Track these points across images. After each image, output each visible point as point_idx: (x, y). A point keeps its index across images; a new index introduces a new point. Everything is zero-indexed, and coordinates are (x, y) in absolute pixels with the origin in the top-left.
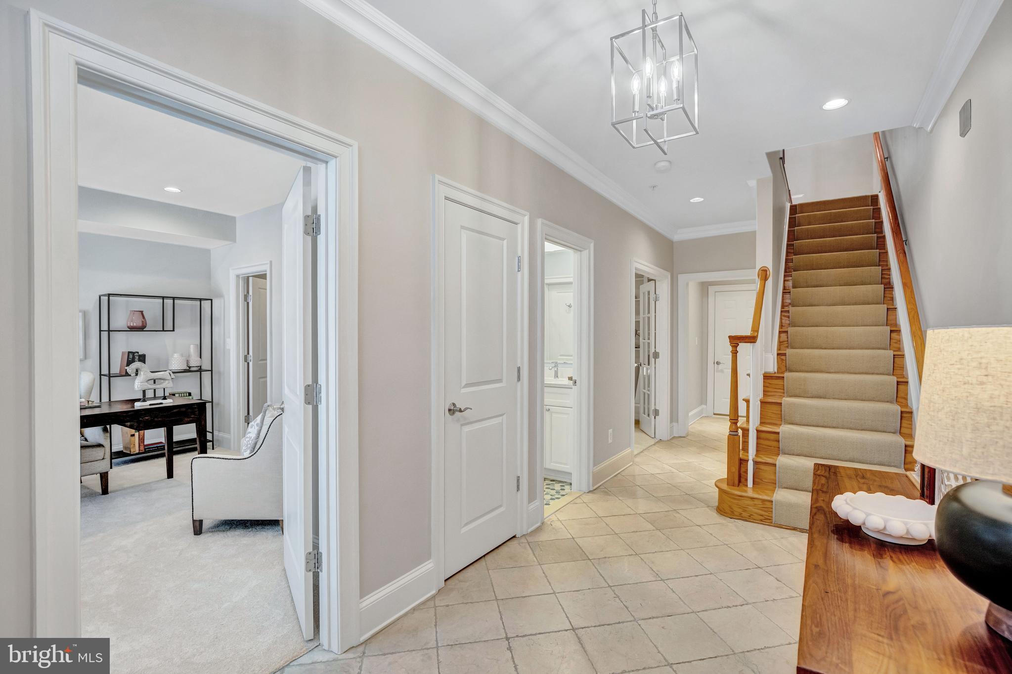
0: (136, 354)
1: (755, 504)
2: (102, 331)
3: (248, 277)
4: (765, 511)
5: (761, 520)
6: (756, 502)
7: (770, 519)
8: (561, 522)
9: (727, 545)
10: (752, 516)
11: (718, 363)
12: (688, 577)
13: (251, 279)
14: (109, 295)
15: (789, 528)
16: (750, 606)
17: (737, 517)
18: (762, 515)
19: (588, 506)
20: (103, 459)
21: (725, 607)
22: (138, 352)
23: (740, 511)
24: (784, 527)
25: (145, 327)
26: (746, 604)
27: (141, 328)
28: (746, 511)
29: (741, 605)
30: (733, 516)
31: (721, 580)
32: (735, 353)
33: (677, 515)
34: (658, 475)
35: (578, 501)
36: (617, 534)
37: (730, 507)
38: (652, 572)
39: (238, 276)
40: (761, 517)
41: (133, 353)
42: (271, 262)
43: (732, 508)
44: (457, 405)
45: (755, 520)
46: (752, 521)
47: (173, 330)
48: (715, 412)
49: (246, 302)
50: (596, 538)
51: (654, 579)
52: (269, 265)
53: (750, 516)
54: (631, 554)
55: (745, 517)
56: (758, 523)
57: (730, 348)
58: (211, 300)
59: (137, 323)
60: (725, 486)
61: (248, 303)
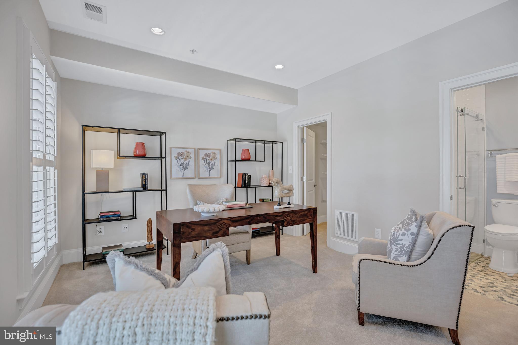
0: (247, 175)
2: (229, 161)
3: (303, 128)
13: (305, 128)
14: (235, 140)
20: (249, 241)
22: (247, 174)
25: (250, 159)
27: (248, 160)
39: (298, 127)
41: (245, 174)
42: (331, 113)
47: (264, 161)
49: (302, 144)
52: (330, 115)
58: (282, 143)
59: (245, 157)
61: (303, 144)
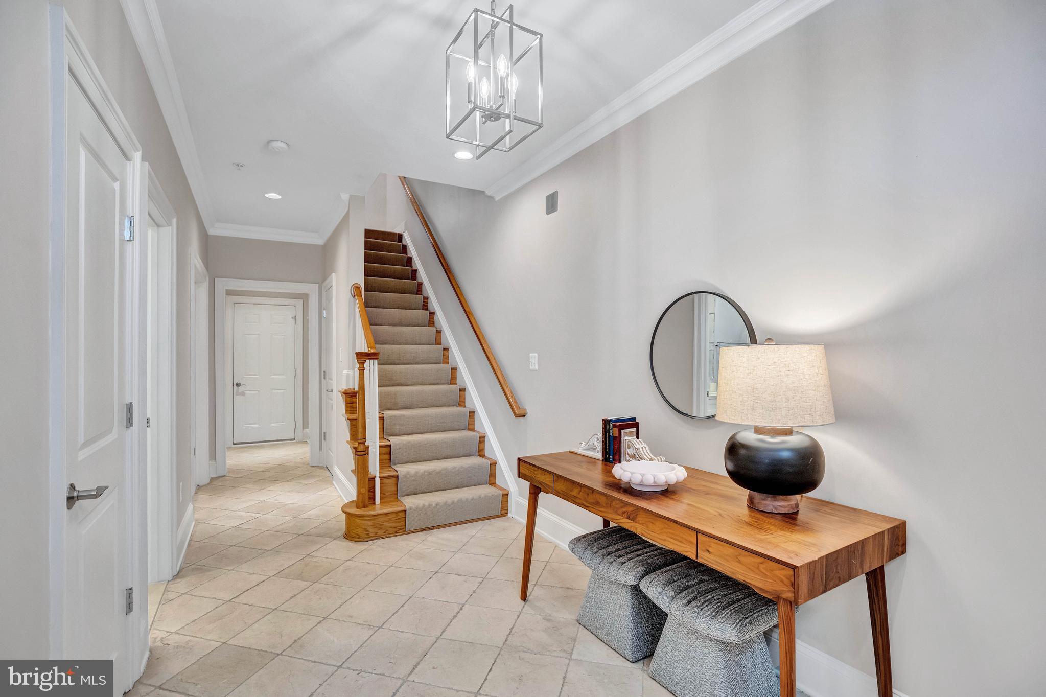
1: (390, 519)
4: (399, 522)
5: (396, 532)
6: (391, 516)
7: (403, 529)
8: (178, 633)
9: (392, 566)
10: (387, 532)
11: (238, 385)
12: (397, 612)
15: (419, 530)
16: (467, 606)
17: (373, 538)
18: (396, 528)
19: (195, 596)
21: (453, 618)
23: (375, 530)
24: (415, 531)
26: (463, 606)
28: (381, 528)
29: (461, 609)
30: (369, 538)
31: (423, 598)
32: (362, 370)
33: (315, 559)
34: (243, 526)
35: (171, 596)
36: (276, 609)
37: (365, 530)
38: (361, 626)
40: (396, 529)
43: (367, 531)
44: (76, 486)
45: (390, 534)
46: (388, 536)
48: (235, 442)
50: (256, 626)
51: (371, 632)
53: (385, 533)
54: (318, 621)
55: (381, 535)
56: (393, 536)
57: (357, 365)
60: (354, 511)
